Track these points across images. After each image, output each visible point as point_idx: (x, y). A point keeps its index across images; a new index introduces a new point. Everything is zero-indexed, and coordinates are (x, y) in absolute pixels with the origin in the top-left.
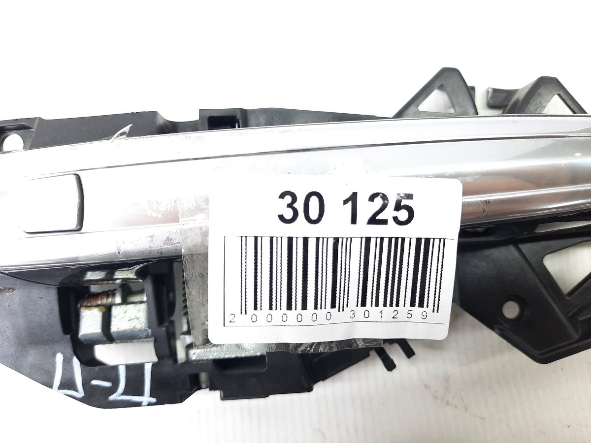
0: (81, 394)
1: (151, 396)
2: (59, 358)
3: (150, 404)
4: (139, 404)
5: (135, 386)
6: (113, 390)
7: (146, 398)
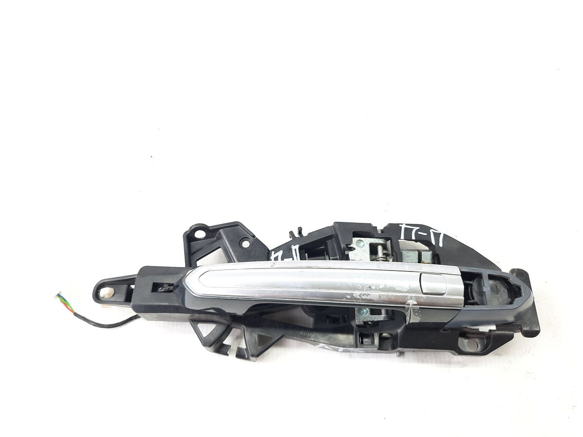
0: (431, 231)
1: (401, 227)
2: (441, 245)
3: (402, 224)
4: (407, 225)
5: (408, 232)
6: (417, 231)
7: (403, 227)
